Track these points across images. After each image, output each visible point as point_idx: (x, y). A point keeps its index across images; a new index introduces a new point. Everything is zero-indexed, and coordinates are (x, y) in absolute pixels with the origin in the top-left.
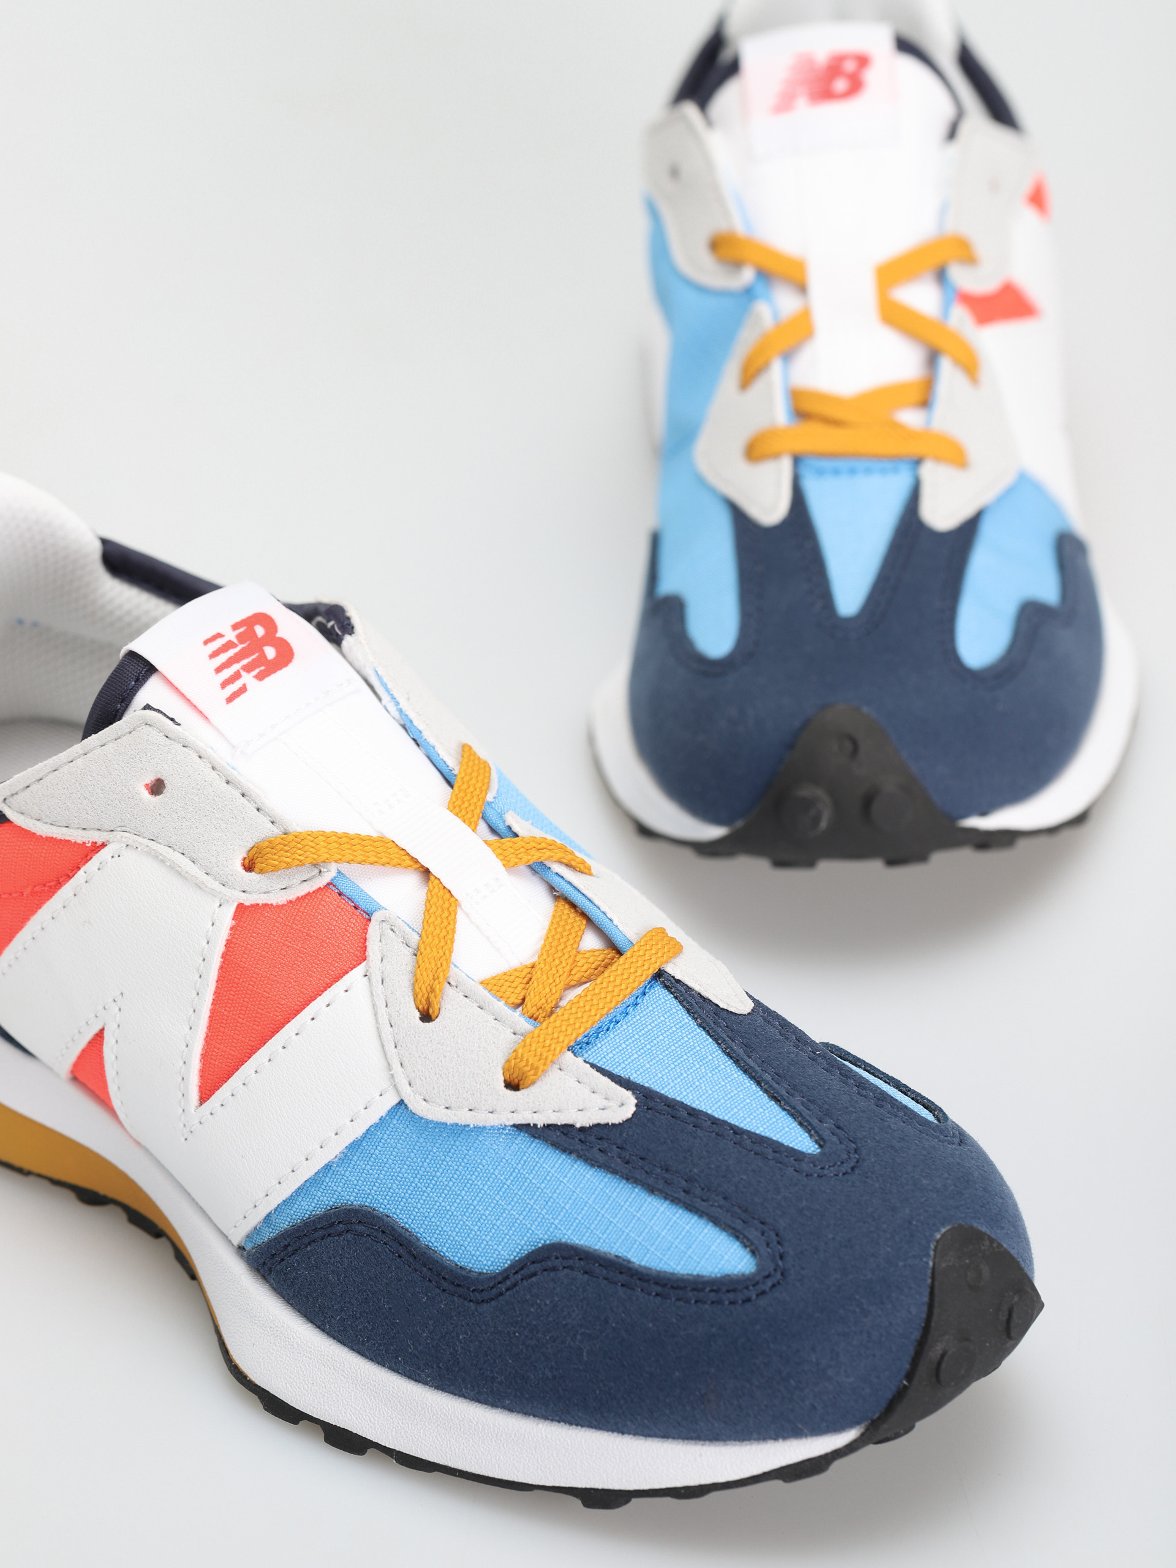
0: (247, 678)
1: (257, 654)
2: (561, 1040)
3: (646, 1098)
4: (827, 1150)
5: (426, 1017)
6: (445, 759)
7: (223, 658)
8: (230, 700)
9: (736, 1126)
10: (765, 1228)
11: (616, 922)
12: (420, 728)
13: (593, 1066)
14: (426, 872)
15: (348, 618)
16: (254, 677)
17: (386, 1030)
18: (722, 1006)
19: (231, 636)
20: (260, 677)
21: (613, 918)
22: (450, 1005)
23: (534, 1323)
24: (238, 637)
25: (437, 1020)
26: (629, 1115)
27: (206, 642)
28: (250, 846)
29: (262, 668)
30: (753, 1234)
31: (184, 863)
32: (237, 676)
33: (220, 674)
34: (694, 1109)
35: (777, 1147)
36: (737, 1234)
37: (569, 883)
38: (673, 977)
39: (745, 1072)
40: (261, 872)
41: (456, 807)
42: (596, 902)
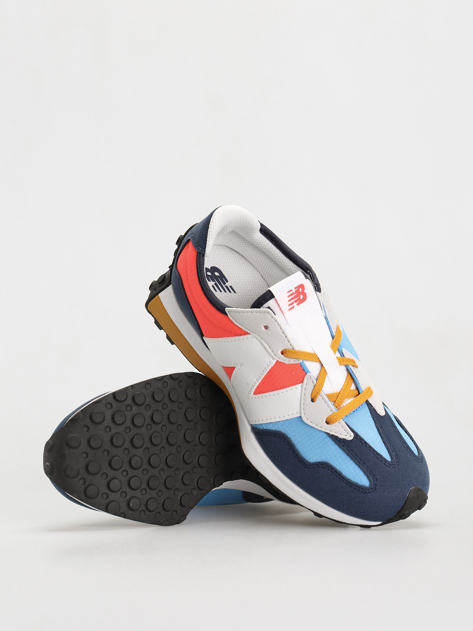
0: (295, 304)
1: (298, 297)
2: (341, 416)
3: (356, 435)
4: (392, 461)
5: (313, 400)
6: (333, 331)
7: (291, 297)
8: (290, 310)
9: (374, 449)
10: (374, 477)
11: (360, 384)
12: (329, 321)
13: (346, 424)
14: (322, 365)
15: (320, 288)
16: (297, 304)
17: (303, 401)
18: (378, 413)
19: (294, 291)
20: (298, 304)
21: (360, 383)
22: (319, 399)
23: (317, 478)
24: (296, 291)
25: (315, 402)
26: (351, 439)
27: (288, 292)
28: (284, 349)
29: (299, 302)
30: (371, 478)
31: (267, 347)
32: (293, 303)
33: (289, 302)
34: (366, 442)
35: (382, 457)
36: (368, 477)
37: (352, 371)
38: (369, 402)
39: (379, 434)
40: (285, 356)
41: (332, 347)
42: (357, 378)
